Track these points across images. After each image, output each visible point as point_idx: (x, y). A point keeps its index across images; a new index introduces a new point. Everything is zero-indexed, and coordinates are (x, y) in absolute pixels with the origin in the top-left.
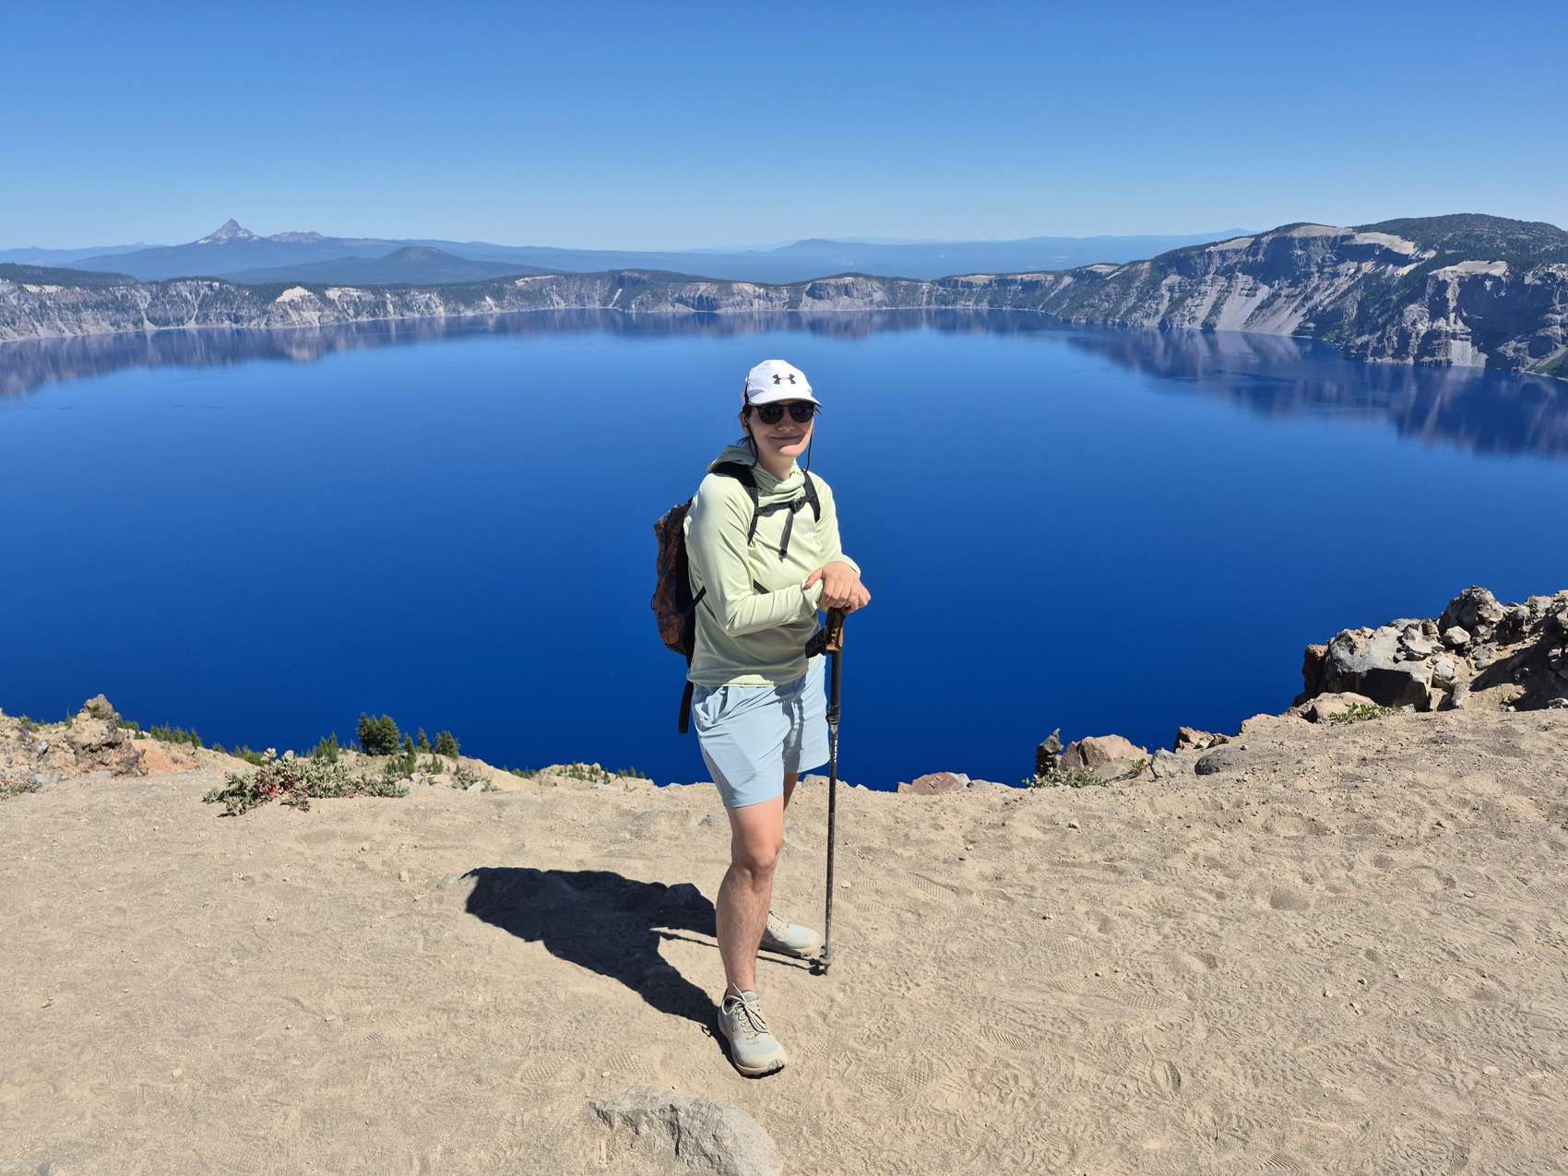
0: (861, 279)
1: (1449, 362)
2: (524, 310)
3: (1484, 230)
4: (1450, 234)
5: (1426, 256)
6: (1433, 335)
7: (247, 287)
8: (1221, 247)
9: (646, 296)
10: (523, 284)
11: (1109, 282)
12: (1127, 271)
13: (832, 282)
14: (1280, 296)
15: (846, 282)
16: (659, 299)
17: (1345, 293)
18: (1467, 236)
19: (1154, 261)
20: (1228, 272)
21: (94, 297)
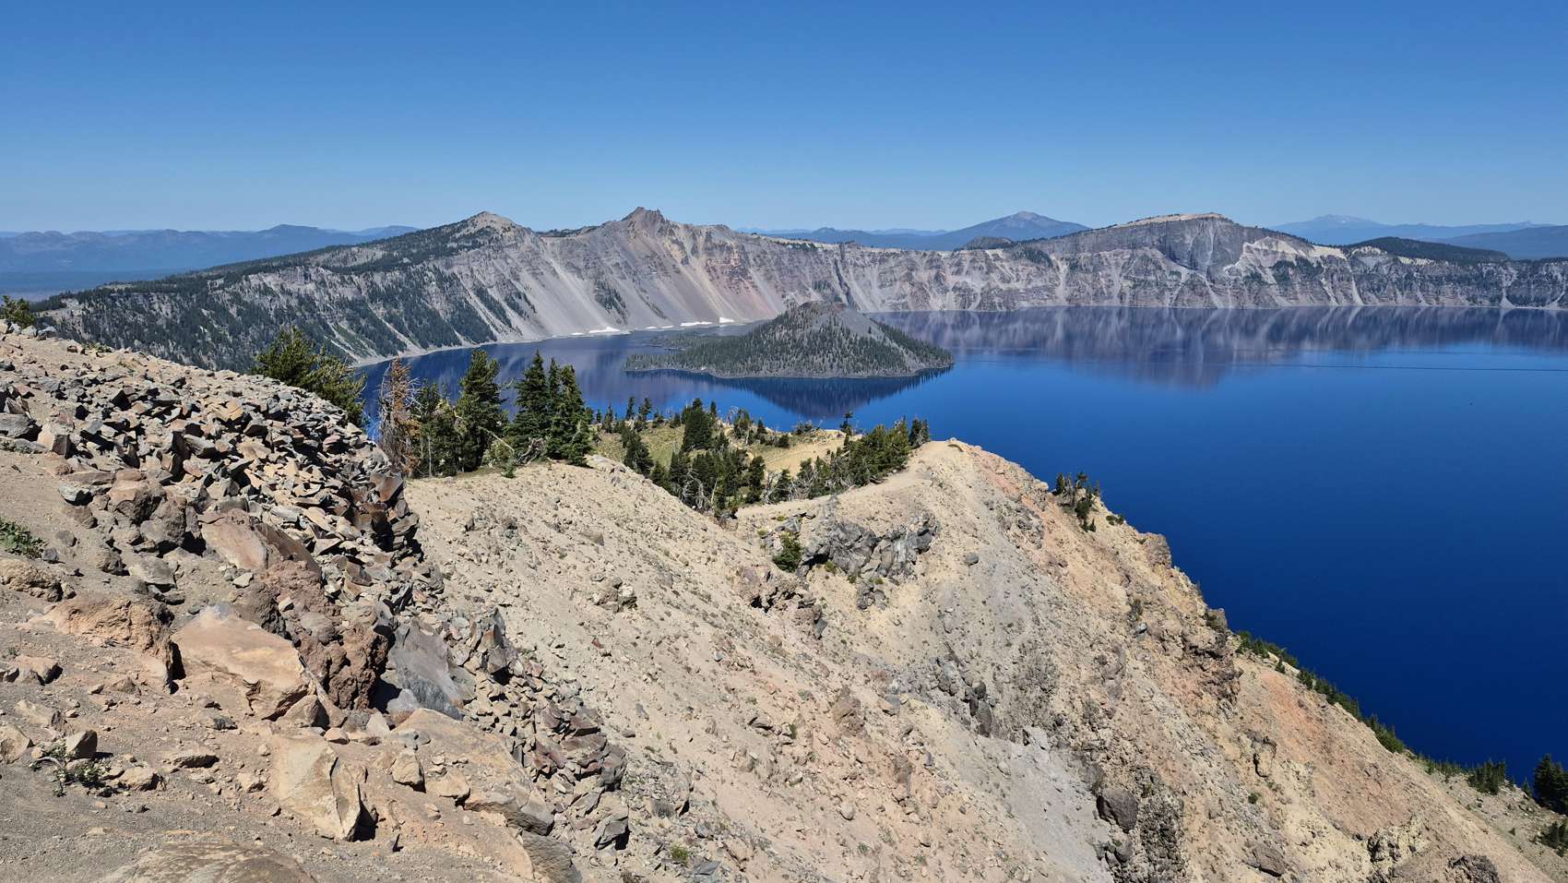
21: (1461, 272)
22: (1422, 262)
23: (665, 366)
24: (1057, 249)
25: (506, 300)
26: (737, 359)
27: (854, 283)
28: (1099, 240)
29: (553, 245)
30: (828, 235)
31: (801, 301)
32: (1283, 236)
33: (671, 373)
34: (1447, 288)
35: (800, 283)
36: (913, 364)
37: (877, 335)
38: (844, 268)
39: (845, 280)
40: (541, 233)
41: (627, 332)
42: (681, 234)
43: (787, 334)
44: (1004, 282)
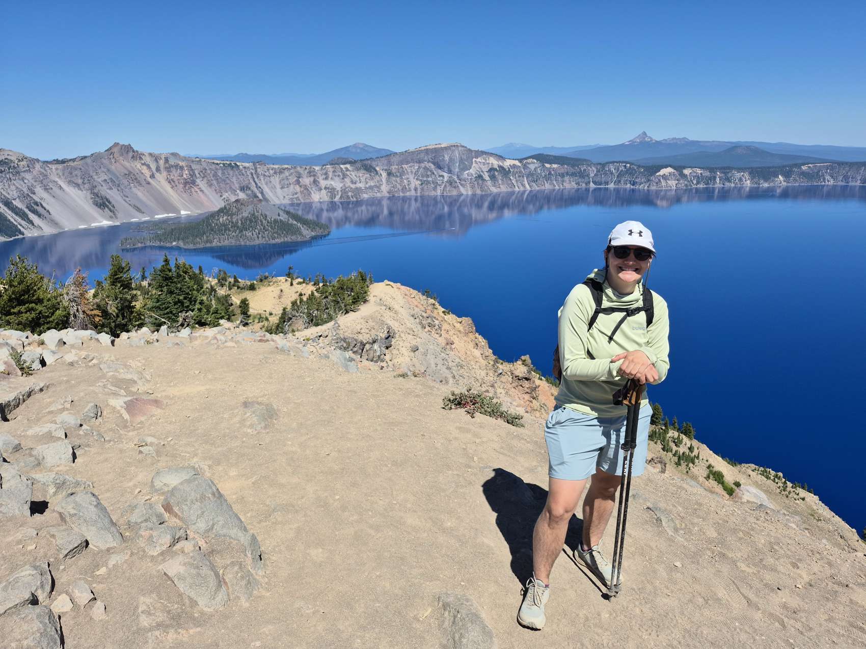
7: (643, 167)
21: (571, 170)
22: (555, 166)
23: (148, 244)
24: (379, 164)
25: (27, 207)
26: (197, 236)
27: (265, 186)
28: (401, 158)
29: (57, 169)
30: (245, 157)
31: (233, 199)
32: (491, 154)
33: (152, 247)
34: (567, 178)
35: (231, 188)
36: (307, 233)
37: (284, 217)
38: (258, 177)
39: (259, 184)
40: (47, 162)
41: (118, 224)
42: (147, 159)
43: (227, 219)
44: (352, 183)
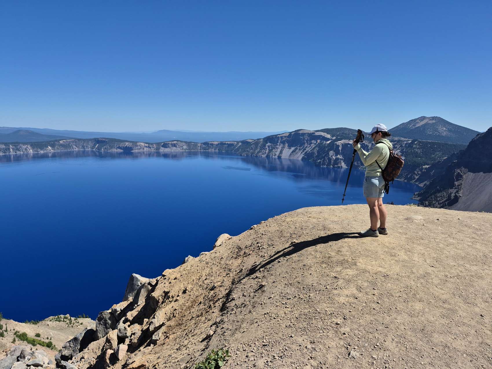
0: (179, 142)
1: (342, 166)
2: (62, 151)
3: (347, 132)
4: (339, 133)
5: (333, 138)
6: (337, 159)
8: (281, 135)
9: (107, 146)
10: (63, 142)
11: (252, 144)
12: (257, 141)
13: (170, 143)
14: (297, 149)
15: (175, 143)
16: (112, 147)
17: (314, 148)
18: (343, 133)
19: (264, 139)
20: (283, 143)
